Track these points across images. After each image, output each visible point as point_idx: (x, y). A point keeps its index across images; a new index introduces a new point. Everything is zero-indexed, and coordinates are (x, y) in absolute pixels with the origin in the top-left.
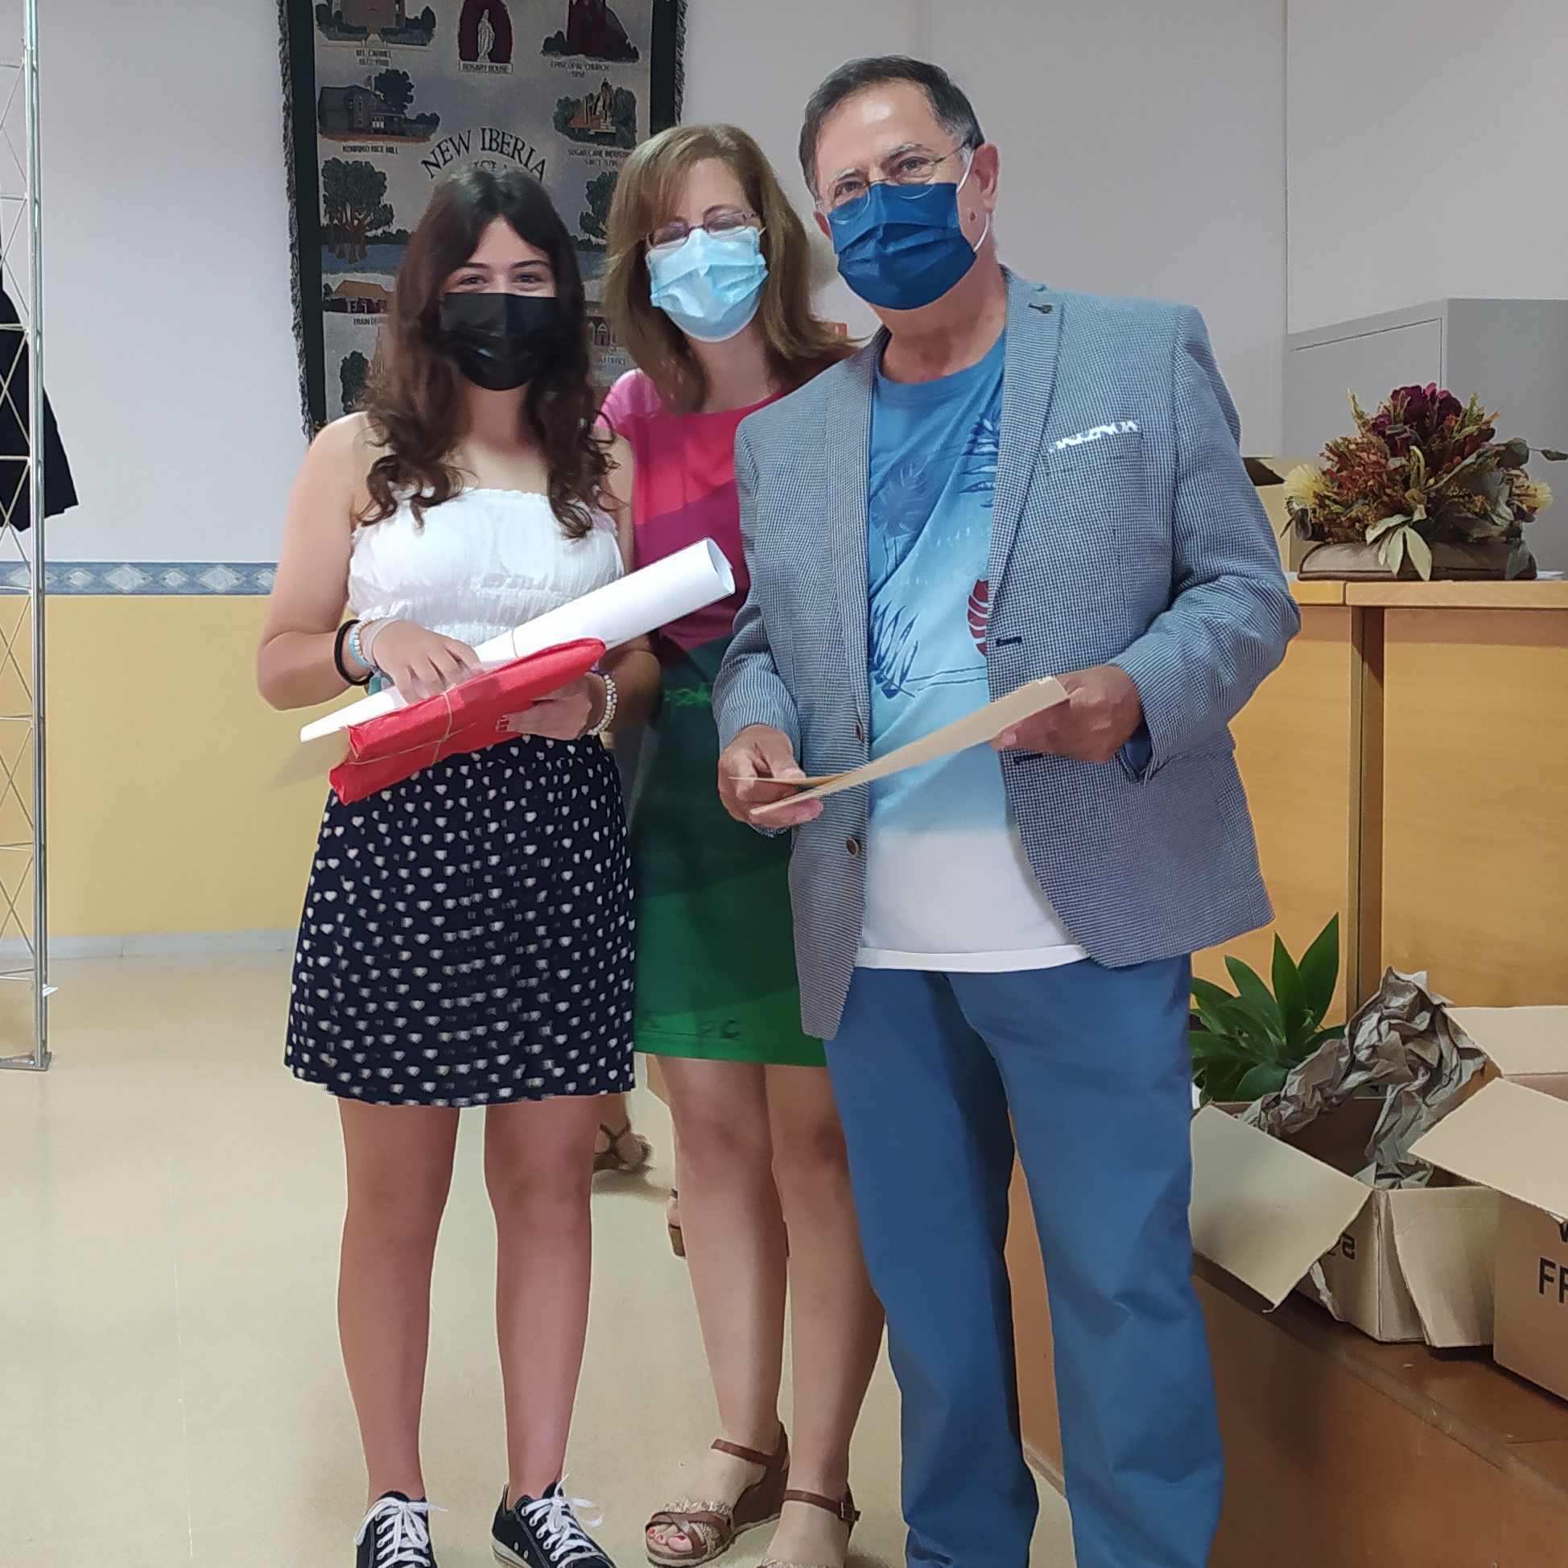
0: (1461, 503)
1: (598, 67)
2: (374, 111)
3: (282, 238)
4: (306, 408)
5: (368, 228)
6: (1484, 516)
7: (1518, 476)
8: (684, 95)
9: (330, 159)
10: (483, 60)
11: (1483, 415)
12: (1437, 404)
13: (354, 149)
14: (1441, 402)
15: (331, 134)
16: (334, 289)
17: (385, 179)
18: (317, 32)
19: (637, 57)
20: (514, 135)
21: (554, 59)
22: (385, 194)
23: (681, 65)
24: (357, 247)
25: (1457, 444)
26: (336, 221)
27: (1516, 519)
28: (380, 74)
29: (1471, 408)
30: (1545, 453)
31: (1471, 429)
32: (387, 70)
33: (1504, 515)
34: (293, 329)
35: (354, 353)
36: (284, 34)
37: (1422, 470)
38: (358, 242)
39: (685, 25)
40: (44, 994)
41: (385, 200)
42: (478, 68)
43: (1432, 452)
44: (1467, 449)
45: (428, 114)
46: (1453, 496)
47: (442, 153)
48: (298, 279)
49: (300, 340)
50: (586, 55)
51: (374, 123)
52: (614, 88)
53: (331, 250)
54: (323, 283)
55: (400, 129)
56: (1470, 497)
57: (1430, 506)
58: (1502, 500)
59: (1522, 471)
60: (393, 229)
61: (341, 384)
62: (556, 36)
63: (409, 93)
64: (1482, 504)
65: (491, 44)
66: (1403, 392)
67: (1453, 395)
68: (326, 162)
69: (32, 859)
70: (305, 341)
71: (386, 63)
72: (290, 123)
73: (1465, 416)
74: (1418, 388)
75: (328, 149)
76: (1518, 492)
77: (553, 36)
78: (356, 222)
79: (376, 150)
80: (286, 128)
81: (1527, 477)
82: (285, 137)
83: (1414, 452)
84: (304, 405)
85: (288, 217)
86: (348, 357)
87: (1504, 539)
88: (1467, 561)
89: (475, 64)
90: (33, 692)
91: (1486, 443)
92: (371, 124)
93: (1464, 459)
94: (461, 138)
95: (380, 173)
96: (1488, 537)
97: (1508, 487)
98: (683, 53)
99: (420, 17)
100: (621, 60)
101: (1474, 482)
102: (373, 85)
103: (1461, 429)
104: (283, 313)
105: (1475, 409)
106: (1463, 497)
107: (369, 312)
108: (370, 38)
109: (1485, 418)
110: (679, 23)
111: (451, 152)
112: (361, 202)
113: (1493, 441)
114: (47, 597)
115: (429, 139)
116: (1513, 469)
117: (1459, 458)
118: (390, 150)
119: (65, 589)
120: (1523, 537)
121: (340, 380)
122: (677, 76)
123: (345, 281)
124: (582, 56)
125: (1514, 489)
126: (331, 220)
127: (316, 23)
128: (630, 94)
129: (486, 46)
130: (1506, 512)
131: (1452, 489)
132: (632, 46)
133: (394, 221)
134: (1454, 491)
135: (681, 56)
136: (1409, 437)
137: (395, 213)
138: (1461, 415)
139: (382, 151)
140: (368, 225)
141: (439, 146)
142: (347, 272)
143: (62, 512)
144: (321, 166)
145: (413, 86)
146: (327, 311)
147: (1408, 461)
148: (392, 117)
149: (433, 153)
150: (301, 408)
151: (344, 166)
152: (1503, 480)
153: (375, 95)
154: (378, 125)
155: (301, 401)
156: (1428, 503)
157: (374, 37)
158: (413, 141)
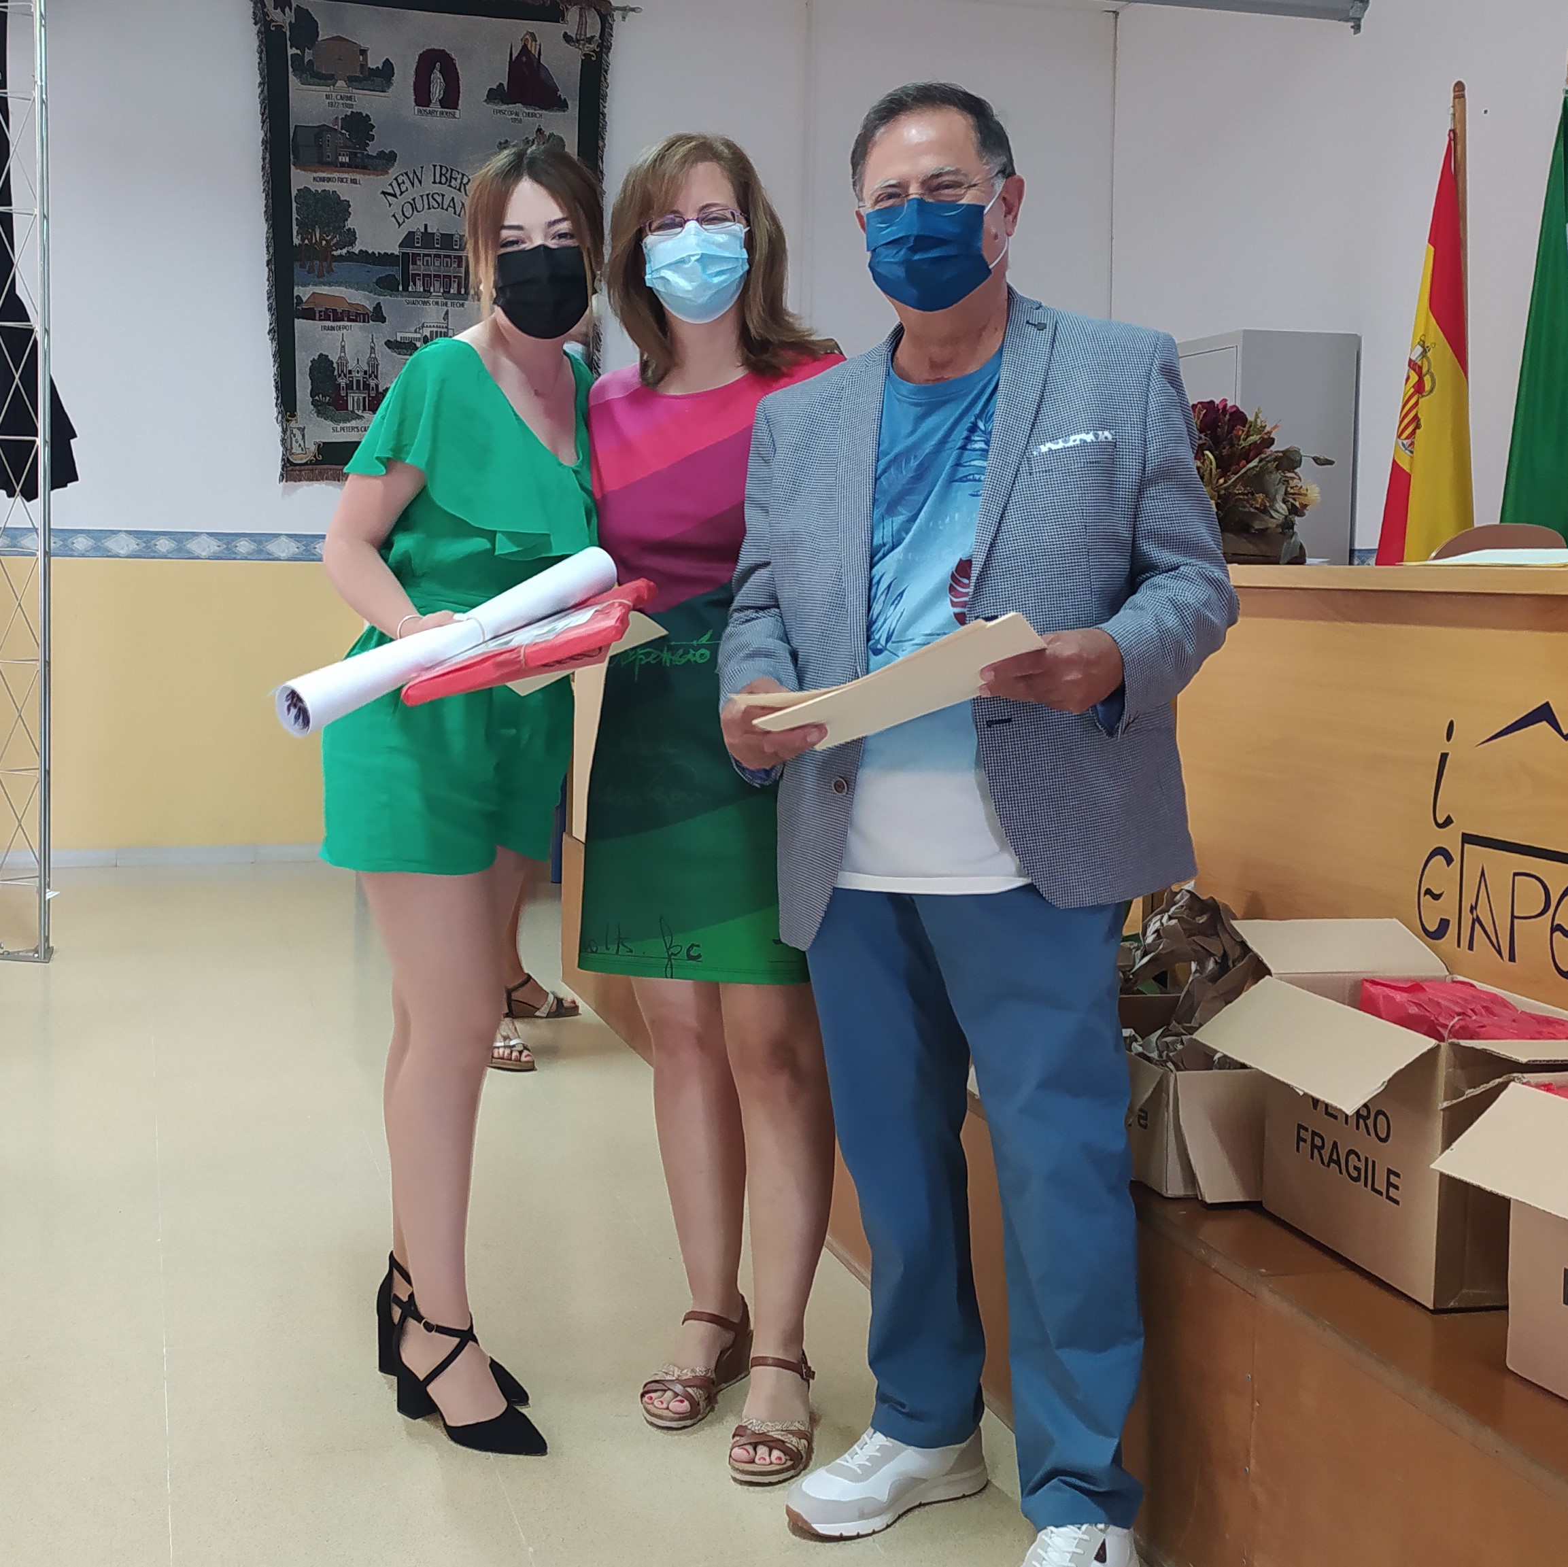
0: (1244, 500)
1: (534, 115)
2: (341, 147)
3: (260, 255)
4: (279, 401)
5: (334, 248)
6: (1264, 510)
7: (1292, 478)
8: (606, 141)
9: (302, 187)
10: (435, 106)
11: (1265, 426)
12: (1228, 416)
13: (322, 179)
14: (1230, 414)
15: (302, 166)
16: (304, 300)
17: (350, 206)
18: (291, 77)
19: (567, 107)
20: (459, 170)
21: (496, 108)
22: (349, 219)
23: (604, 115)
24: (325, 264)
25: (1244, 450)
26: (306, 242)
27: (1290, 514)
28: (346, 115)
29: (1256, 420)
30: (1316, 460)
31: (1254, 438)
32: (352, 112)
33: (1280, 510)
34: (269, 334)
35: (321, 355)
36: (263, 78)
37: (1214, 470)
38: (326, 261)
39: (608, 81)
40: (47, 898)
41: (350, 224)
42: (430, 113)
43: (1222, 456)
44: (1252, 454)
45: (387, 152)
46: (1239, 494)
47: (399, 185)
48: (274, 290)
49: (274, 343)
50: (523, 104)
51: (340, 158)
52: (547, 133)
53: (303, 266)
54: (295, 294)
55: (364, 163)
56: (1253, 494)
57: (1219, 501)
58: (1279, 498)
59: (1296, 474)
60: (356, 250)
61: (310, 381)
62: (498, 86)
63: (371, 133)
64: (1262, 500)
65: (442, 92)
66: (1199, 405)
67: (1241, 410)
68: (298, 190)
69: (38, 782)
70: (278, 344)
71: (351, 106)
72: (268, 155)
73: (1250, 426)
74: (1212, 402)
75: (300, 179)
76: (1292, 491)
77: (495, 87)
78: (324, 242)
79: (342, 181)
80: (264, 159)
81: (1300, 479)
82: (263, 168)
83: (1207, 455)
84: (277, 400)
85: (265, 236)
86: (316, 358)
87: (1281, 531)
88: (1248, 548)
89: (428, 109)
90: (40, 641)
91: (1266, 450)
92: (338, 158)
93: (1248, 462)
94: (415, 172)
95: (346, 201)
96: (1267, 529)
97: (1284, 487)
98: (606, 105)
99: (380, 68)
100: (553, 110)
101: (1257, 482)
102: (340, 125)
103: (1247, 438)
104: (261, 319)
105: (1259, 420)
106: (1247, 495)
107: (334, 321)
108: (338, 84)
109: (1268, 429)
110: (603, 79)
111: (406, 185)
112: (329, 226)
113: (1273, 448)
114: (52, 558)
115: (387, 173)
116: (1290, 472)
117: (1244, 462)
118: (354, 181)
119: (69, 552)
120: (1296, 529)
121: (308, 378)
122: (601, 125)
123: (314, 293)
124: (520, 105)
125: (1289, 489)
126: (303, 240)
127: (290, 69)
128: (561, 139)
129: (437, 95)
130: (1282, 508)
131: (1238, 488)
132: (563, 98)
133: (357, 242)
134: (1239, 489)
135: (605, 107)
136: (1205, 444)
137: (357, 236)
138: (1247, 426)
139: (346, 182)
140: (334, 245)
141: (396, 179)
142: (316, 285)
143: (66, 486)
144: (294, 193)
145: (374, 127)
146: (298, 318)
147: (1203, 463)
148: (356, 153)
149: (391, 185)
150: (275, 401)
151: (315, 194)
152: (1280, 482)
153: (342, 134)
154: (344, 160)
155: (274, 395)
156: (1220, 497)
157: (340, 83)
158: (374, 174)
